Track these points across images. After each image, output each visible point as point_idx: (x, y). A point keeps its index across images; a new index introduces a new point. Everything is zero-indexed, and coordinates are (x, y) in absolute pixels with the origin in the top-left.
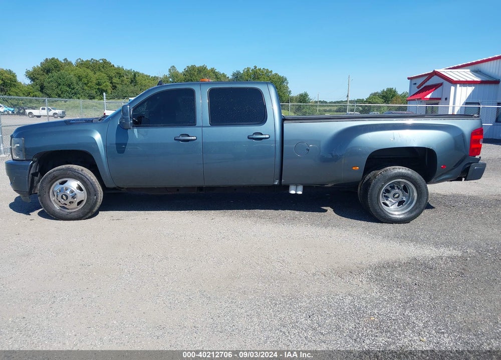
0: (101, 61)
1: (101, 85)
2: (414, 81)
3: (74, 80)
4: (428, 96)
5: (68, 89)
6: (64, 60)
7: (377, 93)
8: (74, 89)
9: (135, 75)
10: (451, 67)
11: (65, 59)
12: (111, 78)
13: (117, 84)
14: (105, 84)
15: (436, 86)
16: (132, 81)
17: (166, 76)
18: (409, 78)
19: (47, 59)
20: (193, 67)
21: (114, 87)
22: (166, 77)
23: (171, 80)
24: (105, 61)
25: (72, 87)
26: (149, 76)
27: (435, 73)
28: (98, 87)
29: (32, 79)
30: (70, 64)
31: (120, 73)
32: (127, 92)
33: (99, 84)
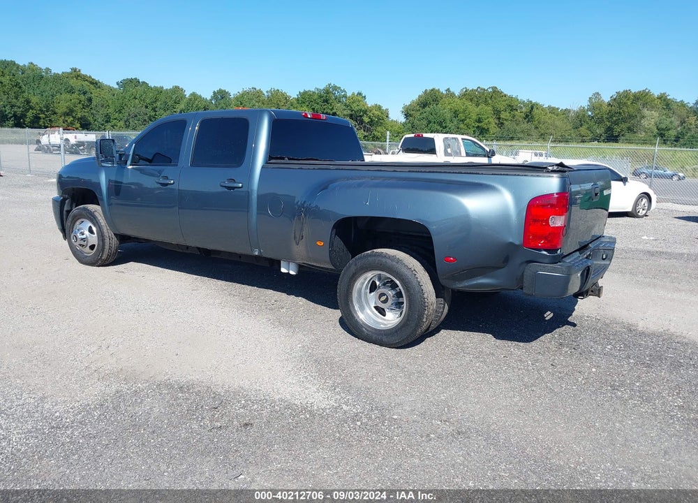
0: (490, 90)
1: (482, 122)
3: (448, 115)
5: (439, 127)
6: (446, 91)
8: (446, 127)
9: (532, 108)
11: (448, 90)
12: (497, 113)
13: (506, 120)
14: (487, 121)
16: (527, 116)
17: (584, 108)
19: (426, 90)
20: (626, 94)
21: (501, 125)
22: (583, 110)
23: (590, 113)
24: (495, 90)
25: (444, 125)
26: (558, 109)
28: (477, 124)
29: (407, 115)
30: (453, 95)
31: (512, 105)
32: (515, 132)
33: (479, 121)
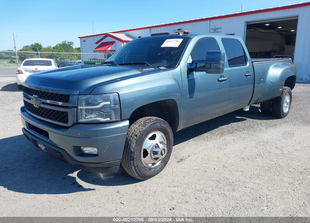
2: (83, 39)
4: (109, 49)
7: (28, 46)
10: (113, 32)
15: (112, 43)
18: (79, 37)
27: (107, 35)
